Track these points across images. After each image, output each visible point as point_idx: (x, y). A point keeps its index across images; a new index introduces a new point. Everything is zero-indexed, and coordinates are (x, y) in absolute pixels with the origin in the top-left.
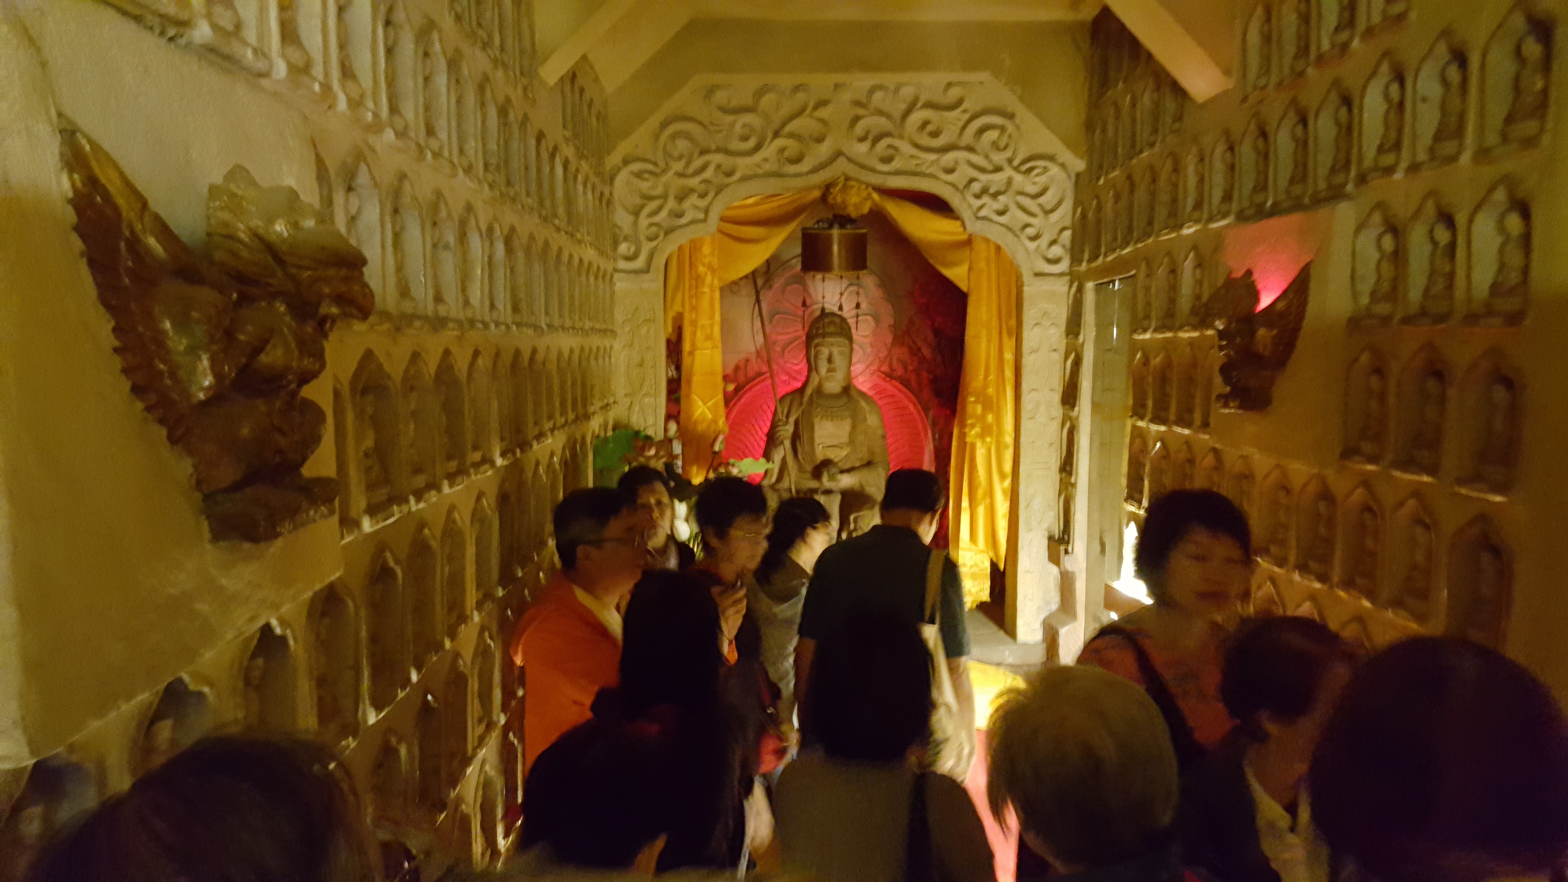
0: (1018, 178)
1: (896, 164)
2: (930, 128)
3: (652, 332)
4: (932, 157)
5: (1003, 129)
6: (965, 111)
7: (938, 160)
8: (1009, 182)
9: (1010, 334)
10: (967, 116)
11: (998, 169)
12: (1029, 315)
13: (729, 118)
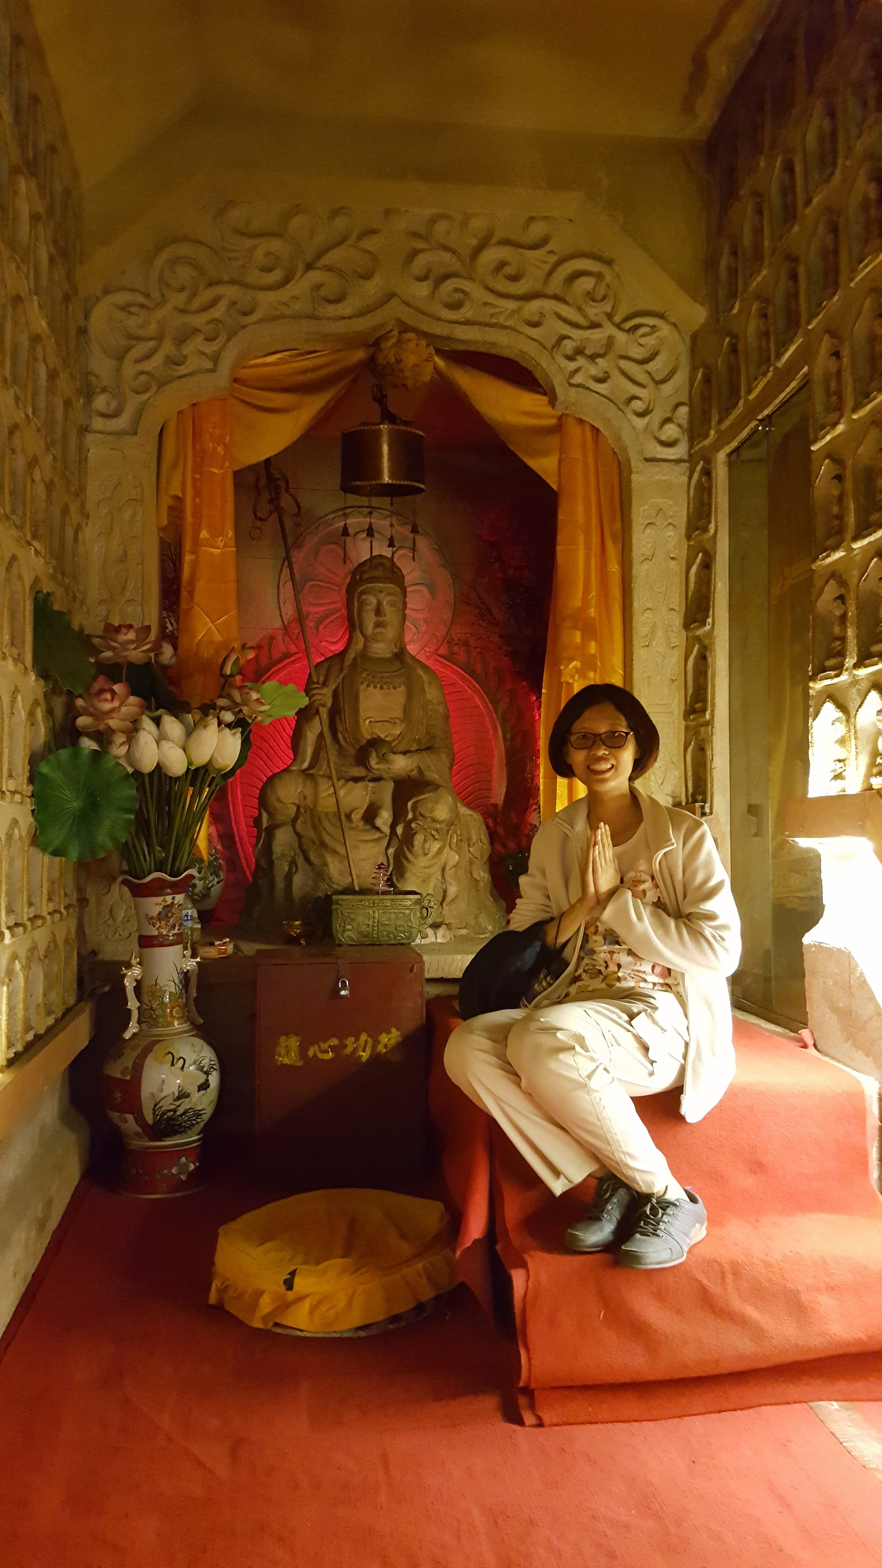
0: (621, 337)
1: (466, 312)
2: (508, 270)
3: (139, 517)
4: (512, 305)
5: (599, 276)
6: (551, 252)
7: (519, 310)
8: (610, 342)
9: (614, 539)
10: (554, 259)
11: (594, 325)
12: (640, 513)
13: (249, 243)
